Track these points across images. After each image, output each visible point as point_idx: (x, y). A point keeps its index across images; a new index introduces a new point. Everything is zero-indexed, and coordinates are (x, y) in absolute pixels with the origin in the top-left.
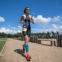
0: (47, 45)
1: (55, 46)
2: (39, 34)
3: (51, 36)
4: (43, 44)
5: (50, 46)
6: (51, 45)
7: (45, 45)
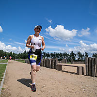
1: (83, 74)
2: (58, 54)
3: (77, 59)
5: (76, 74)
6: (78, 73)
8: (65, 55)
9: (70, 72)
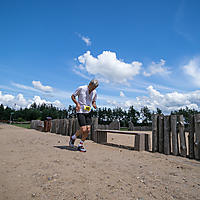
0: (124, 147)
1: (147, 149)
3: (141, 121)
4: (113, 145)
5: (132, 149)
6: (136, 148)
7: (117, 146)
8: (119, 113)
9: (121, 147)
